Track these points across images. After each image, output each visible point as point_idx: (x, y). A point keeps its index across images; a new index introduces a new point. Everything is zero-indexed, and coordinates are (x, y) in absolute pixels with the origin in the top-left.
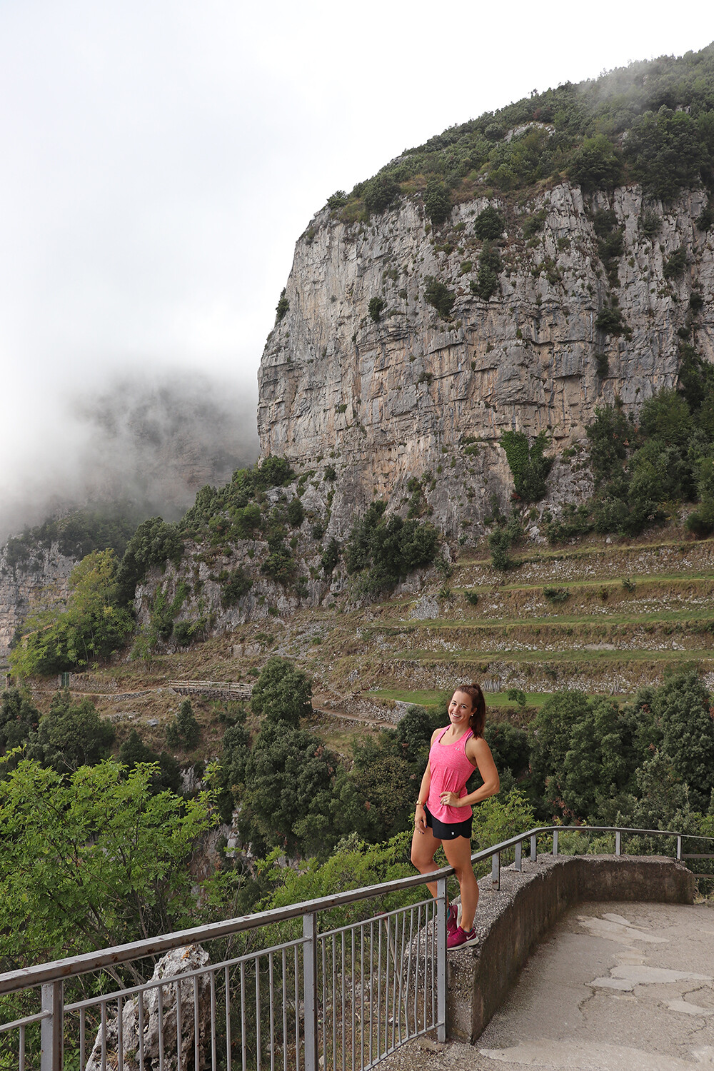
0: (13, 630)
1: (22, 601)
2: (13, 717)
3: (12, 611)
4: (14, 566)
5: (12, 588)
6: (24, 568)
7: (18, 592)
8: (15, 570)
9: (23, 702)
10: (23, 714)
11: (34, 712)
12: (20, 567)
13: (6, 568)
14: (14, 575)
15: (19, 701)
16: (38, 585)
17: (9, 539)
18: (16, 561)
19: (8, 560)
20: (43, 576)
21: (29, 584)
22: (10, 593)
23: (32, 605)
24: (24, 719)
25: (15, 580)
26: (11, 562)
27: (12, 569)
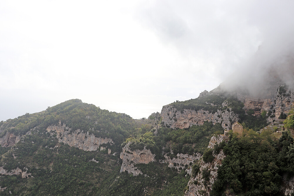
0: (280, 113)
1: (283, 105)
2: (285, 139)
3: (280, 108)
4: (281, 94)
5: (280, 101)
6: (284, 95)
7: (282, 102)
8: (281, 96)
9: (289, 135)
10: (288, 139)
11: (292, 139)
12: (283, 95)
13: (279, 95)
14: (281, 97)
15: (287, 135)
16: (289, 100)
17: (280, 86)
18: (282, 93)
19: (279, 92)
20: (290, 98)
21: (286, 100)
22: (280, 102)
23: (286, 106)
24: (289, 140)
25: (281, 99)
26: (280, 93)
27: (280, 95)
